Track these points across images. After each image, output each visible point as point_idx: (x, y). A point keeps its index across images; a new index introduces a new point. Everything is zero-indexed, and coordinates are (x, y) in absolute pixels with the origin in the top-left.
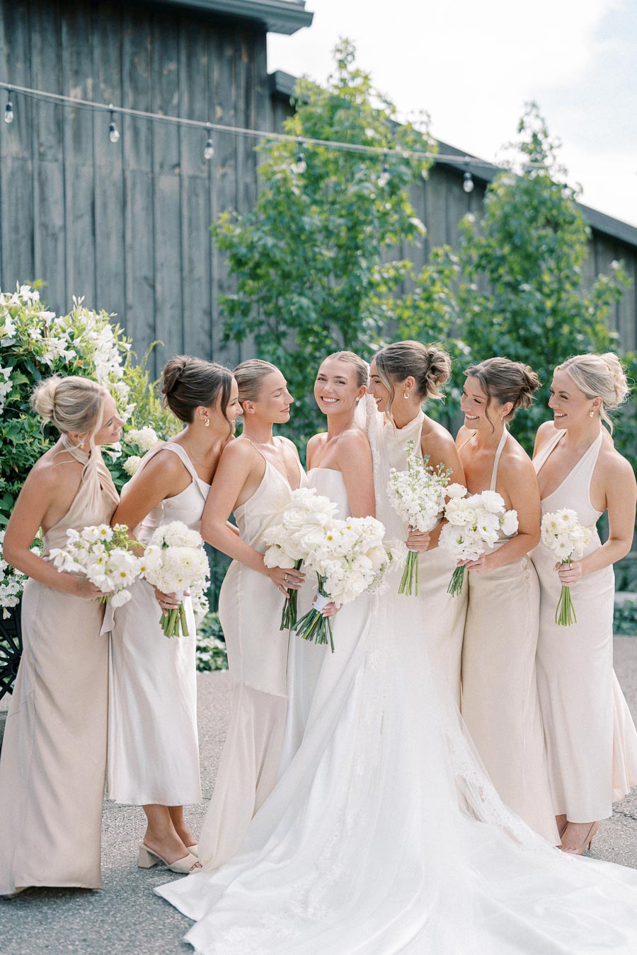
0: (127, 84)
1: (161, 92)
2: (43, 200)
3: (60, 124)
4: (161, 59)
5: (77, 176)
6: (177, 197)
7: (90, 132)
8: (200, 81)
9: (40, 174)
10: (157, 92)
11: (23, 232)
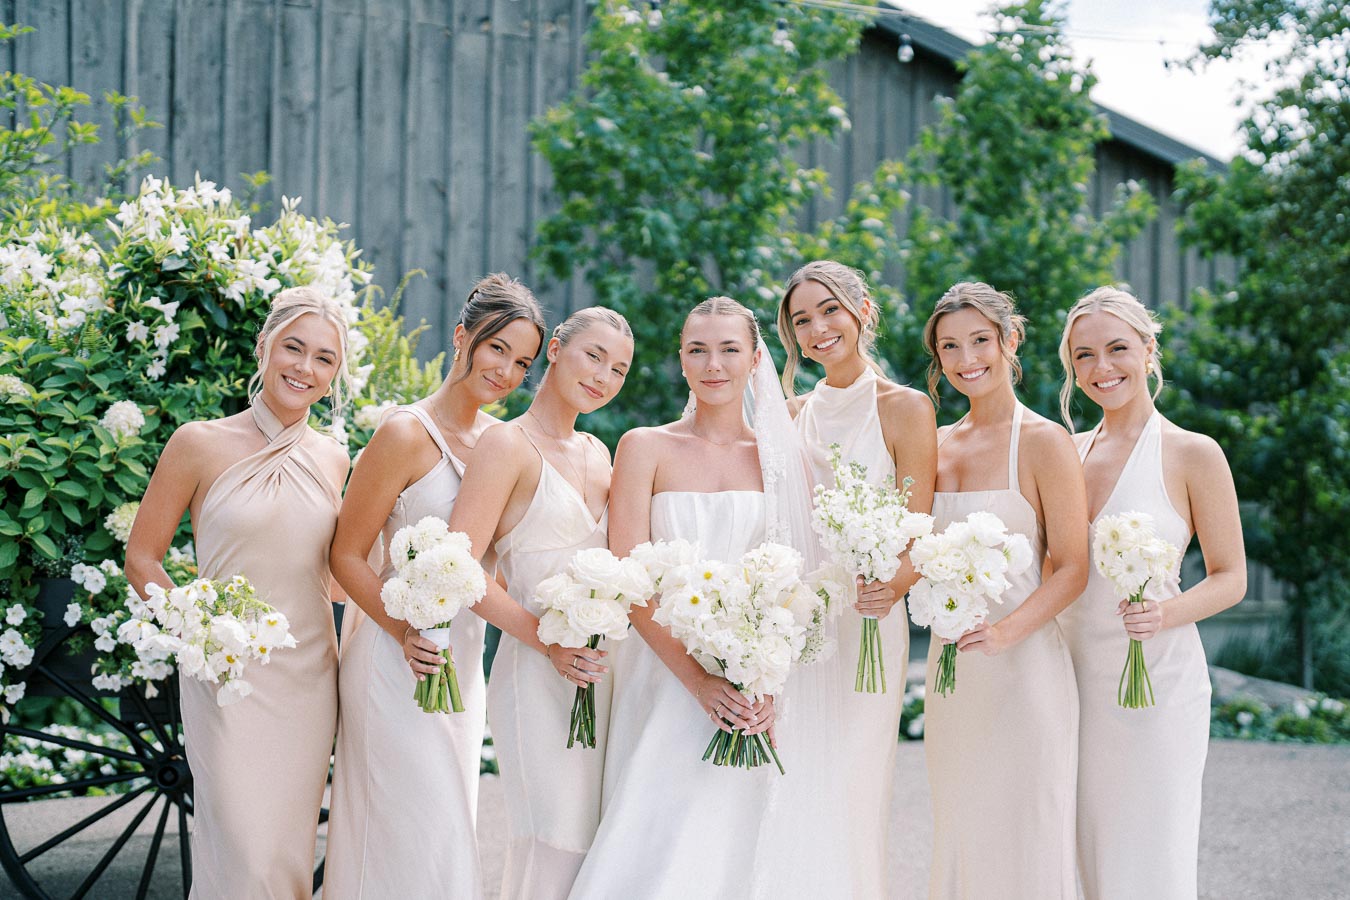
5: (338, 30)
6: (483, 66)
9: (283, 26)
11: (256, 109)
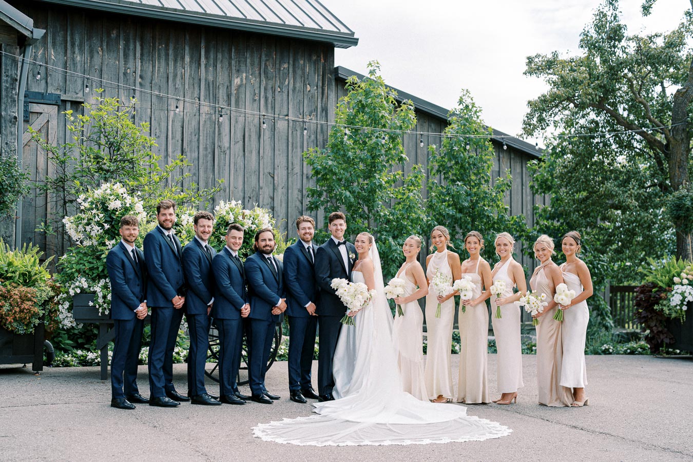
0: (263, 76)
1: (280, 79)
2: (219, 134)
3: (229, 96)
4: (280, 62)
5: (237, 122)
6: (286, 131)
7: (244, 100)
8: (299, 72)
9: (218, 123)
10: (278, 79)
11: (209, 150)
